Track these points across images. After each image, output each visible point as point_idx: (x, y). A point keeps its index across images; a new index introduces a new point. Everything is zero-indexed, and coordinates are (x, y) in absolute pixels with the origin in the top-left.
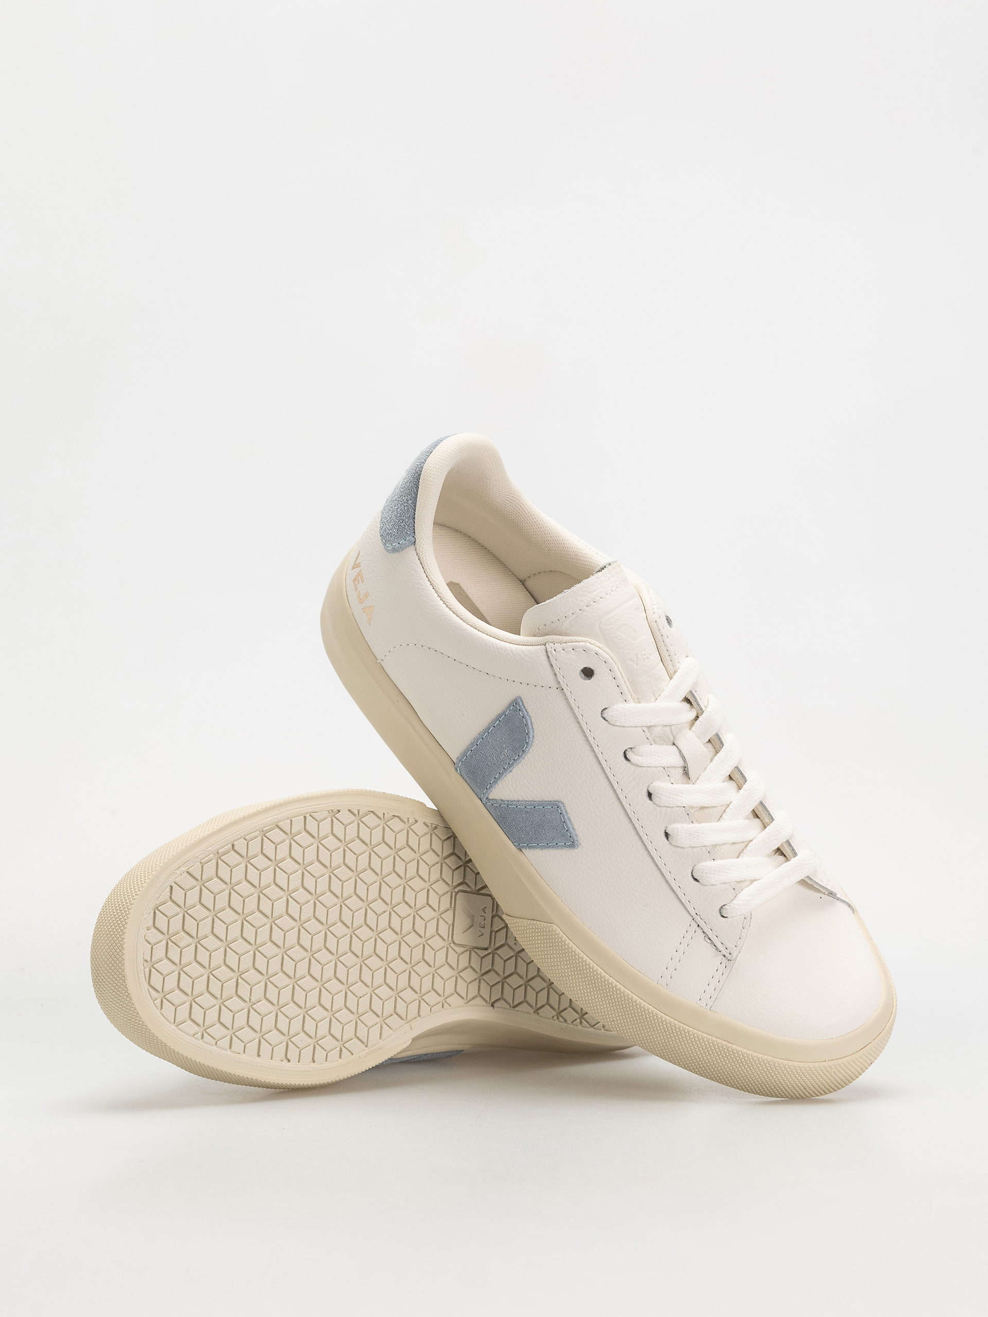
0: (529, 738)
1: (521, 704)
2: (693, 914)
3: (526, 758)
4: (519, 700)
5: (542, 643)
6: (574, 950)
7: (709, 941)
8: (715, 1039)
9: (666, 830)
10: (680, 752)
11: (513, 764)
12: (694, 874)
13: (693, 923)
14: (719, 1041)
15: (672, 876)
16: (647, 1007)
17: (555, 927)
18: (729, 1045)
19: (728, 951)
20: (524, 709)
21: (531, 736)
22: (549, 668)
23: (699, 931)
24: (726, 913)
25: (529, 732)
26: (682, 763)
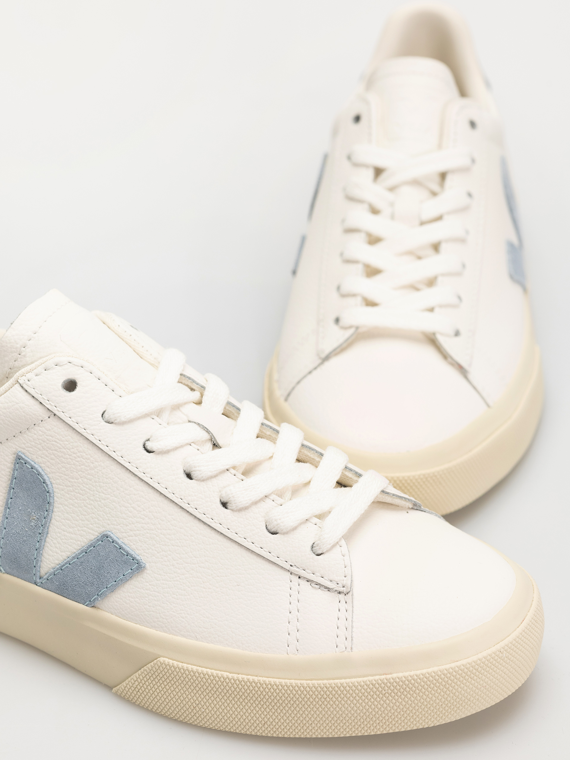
0: (47, 485)
1: (23, 457)
2: (288, 567)
3: (55, 510)
4: (20, 454)
5: (14, 383)
6: (191, 670)
7: (318, 587)
8: (371, 678)
9: (221, 500)
10: (199, 424)
11: (46, 524)
12: (269, 528)
13: (294, 578)
14: (377, 677)
15: (249, 541)
16: (288, 683)
17: (162, 659)
18: (389, 676)
19: (340, 585)
20: (29, 460)
21: (49, 483)
22: (32, 401)
23: (303, 582)
24: (320, 549)
25: (44, 480)
26: (206, 436)
